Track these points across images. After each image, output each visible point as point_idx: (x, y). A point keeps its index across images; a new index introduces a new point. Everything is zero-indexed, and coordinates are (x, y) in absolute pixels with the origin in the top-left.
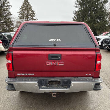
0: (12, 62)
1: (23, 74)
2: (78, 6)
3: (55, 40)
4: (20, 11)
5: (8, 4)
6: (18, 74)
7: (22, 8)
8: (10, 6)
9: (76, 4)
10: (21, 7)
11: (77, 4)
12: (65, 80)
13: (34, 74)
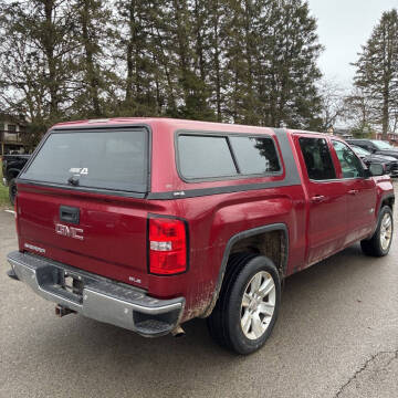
4: (361, 59)
5: (314, 44)
7: (371, 44)
8: (317, 48)
10: (366, 45)
13: (44, 251)
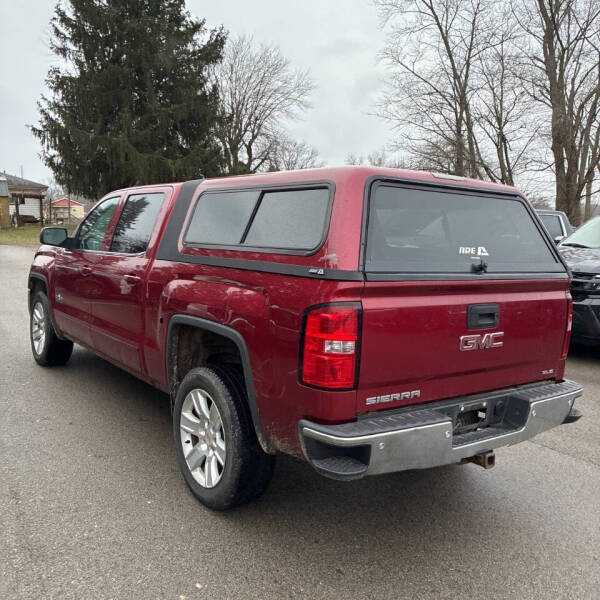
0: (358, 347)
1: (385, 398)
2: (70, 45)
3: (472, 250)
6: (370, 401)
9: (57, 32)
11: (65, 38)
12: (497, 399)
13: (418, 393)
